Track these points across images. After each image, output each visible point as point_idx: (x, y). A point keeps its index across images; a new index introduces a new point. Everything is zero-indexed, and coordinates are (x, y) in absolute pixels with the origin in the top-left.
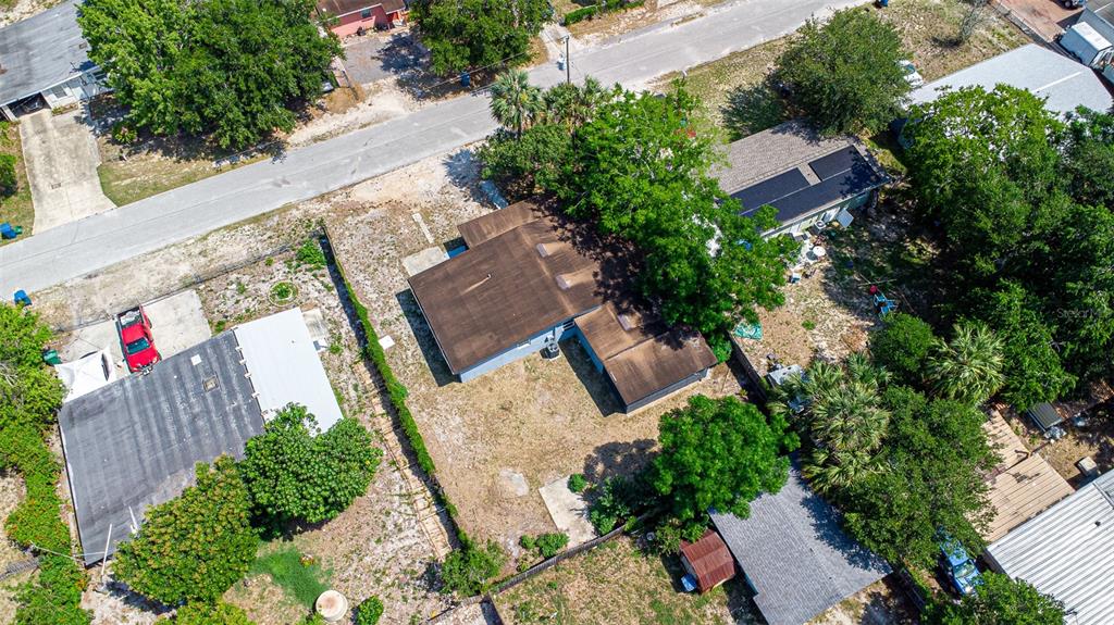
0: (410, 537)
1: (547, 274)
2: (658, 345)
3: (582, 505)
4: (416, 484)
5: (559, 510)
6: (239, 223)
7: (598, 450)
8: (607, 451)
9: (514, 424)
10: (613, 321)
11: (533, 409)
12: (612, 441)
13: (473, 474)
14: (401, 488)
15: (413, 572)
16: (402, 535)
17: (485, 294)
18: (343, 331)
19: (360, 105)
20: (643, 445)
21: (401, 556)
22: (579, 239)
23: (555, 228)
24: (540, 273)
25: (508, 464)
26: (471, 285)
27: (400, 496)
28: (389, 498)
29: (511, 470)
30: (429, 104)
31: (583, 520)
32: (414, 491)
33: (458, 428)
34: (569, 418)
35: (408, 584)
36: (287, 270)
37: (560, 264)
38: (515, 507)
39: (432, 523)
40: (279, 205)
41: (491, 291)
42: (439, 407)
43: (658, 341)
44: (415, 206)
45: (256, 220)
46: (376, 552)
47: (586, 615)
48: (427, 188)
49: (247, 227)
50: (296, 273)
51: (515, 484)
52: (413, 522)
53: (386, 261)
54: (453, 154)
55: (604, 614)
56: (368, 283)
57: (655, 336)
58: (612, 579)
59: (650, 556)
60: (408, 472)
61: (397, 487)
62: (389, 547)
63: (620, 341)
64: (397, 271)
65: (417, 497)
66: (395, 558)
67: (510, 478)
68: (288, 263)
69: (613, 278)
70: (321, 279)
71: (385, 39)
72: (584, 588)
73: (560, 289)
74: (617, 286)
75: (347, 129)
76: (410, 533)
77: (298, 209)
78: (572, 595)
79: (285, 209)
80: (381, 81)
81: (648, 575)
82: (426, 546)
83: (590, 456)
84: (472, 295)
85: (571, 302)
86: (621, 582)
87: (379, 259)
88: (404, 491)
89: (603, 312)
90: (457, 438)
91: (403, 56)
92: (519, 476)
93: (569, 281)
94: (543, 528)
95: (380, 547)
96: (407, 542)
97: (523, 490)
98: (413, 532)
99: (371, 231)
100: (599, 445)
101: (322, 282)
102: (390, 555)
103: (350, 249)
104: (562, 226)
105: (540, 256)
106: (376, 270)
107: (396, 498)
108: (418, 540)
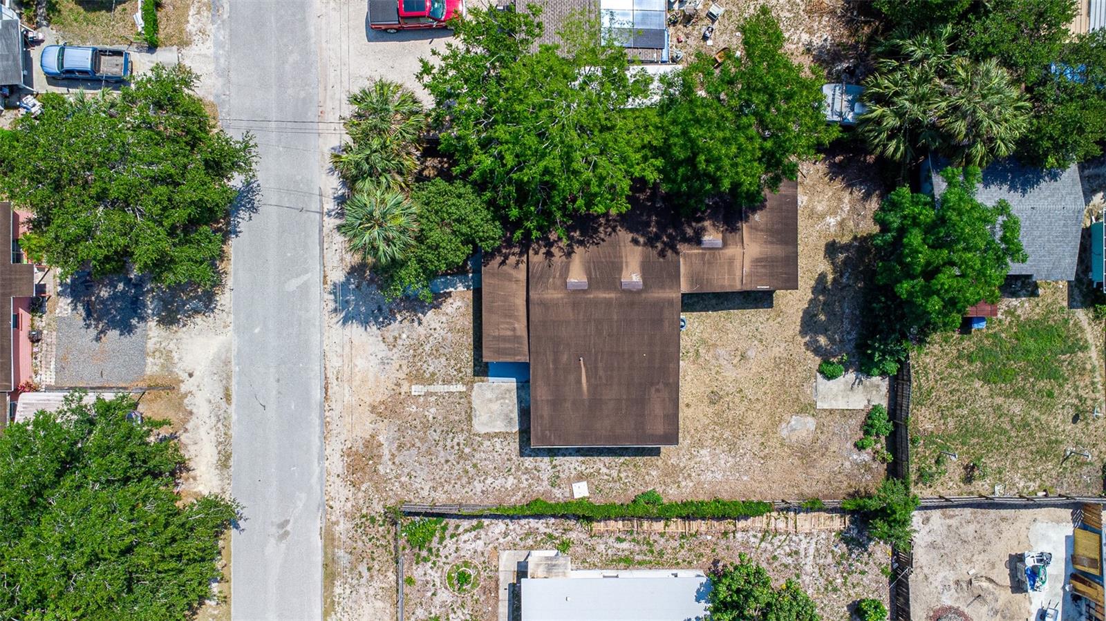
0: (808, 547)
1: (613, 295)
3: (851, 376)
4: (759, 523)
5: (846, 399)
6: (326, 598)
7: (803, 333)
8: (809, 324)
9: (737, 400)
10: (704, 255)
11: (730, 374)
12: (801, 314)
13: (771, 463)
14: (755, 536)
15: (842, 556)
16: (803, 553)
17: (601, 373)
19: (184, 388)
21: (822, 561)
22: (577, 234)
23: (549, 254)
24: (608, 303)
25: (776, 424)
28: (759, 551)
29: (784, 425)
30: (224, 299)
31: (867, 382)
32: (765, 526)
33: (713, 455)
35: (851, 565)
36: (430, 564)
37: (605, 274)
38: (823, 437)
40: (318, 543)
41: (600, 365)
43: (747, 219)
44: (398, 385)
45: (330, 576)
46: (807, 582)
48: (374, 361)
49: (338, 590)
50: (437, 556)
51: (803, 427)
52: (794, 538)
53: (467, 450)
54: (332, 305)
56: (490, 480)
57: (741, 220)
59: (928, 340)
60: (741, 524)
61: (752, 540)
62: (808, 568)
63: (731, 261)
64: (487, 443)
65: (772, 526)
66: (822, 568)
67: (793, 430)
68: (420, 560)
70: (461, 530)
72: (927, 413)
73: (639, 292)
75: (223, 420)
76: (803, 545)
77: (337, 523)
78: (929, 426)
79: (329, 538)
80: (150, 345)
81: (943, 350)
82: (823, 536)
84: (593, 388)
85: (662, 287)
86: (938, 377)
87: (461, 456)
89: (687, 259)
90: (726, 461)
92: (794, 420)
93: (632, 276)
94: (855, 422)
95: (804, 577)
96: (811, 551)
97: (810, 422)
98: (804, 541)
99: (414, 451)
101: (466, 531)
102: (816, 570)
103: (431, 484)
104: (549, 244)
105: (584, 291)
106: (475, 466)
107: (763, 544)
108: (815, 540)
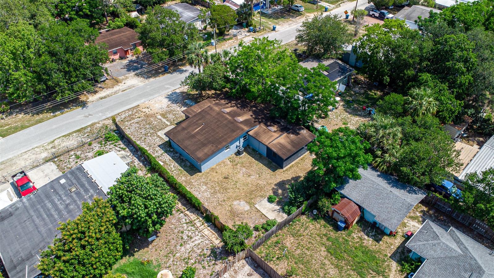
0: (197, 240)
1: (230, 118)
2: (289, 135)
3: (278, 207)
4: (193, 216)
5: (267, 212)
6: (70, 133)
7: (276, 185)
8: (281, 185)
9: (233, 183)
10: (266, 129)
11: (240, 176)
12: (281, 180)
13: (220, 207)
14: (186, 220)
15: (204, 255)
16: (193, 240)
17: (204, 131)
18: (136, 164)
19: (120, 84)
20: (295, 179)
21: (195, 249)
22: (239, 106)
23: (228, 104)
24: (227, 119)
25: (236, 199)
26: (196, 129)
27: (187, 223)
28: (181, 225)
29: (238, 201)
30: (152, 80)
31: (281, 213)
32: (193, 220)
33: (206, 191)
34: (258, 176)
35: (203, 260)
36: (100, 146)
37: (233, 114)
38: (246, 216)
39: (208, 231)
40: (90, 123)
41: (206, 129)
42: (194, 184)
43: (288, 134)
44: (157, 113)
45: (78, 131)
46: (181, 250)
47: (298, 252)
48: (160, 107)
49: (74, 134)
50: (105, 146)
51: (242, 206)
52: (197, 233)
53: (149, 135)
54: (169, 94)
55: (307, 249)
56: (143, 144)
57: (287, 132)
58: (304, 234)
59: (318, 220)
60: (188, 213)
61: (184, 220)
62: (188, 246)
63: (272, 136)
64: (156, 137)
65: (195, 222)
66: (193, 250)
67: (239, 204)
68: (100, 143)
69: (260, 116)
71: (125, 62)
72: (292, 241)
73: (238, 122)
74: (262, 118)
75: (116, 93)
76: (197, 238)
77: (99, 124)
78: (288, 244)
79: (93, 125)
80: (127, 75)
81: (320, 228)
82: (207, 242)
83: (273, 188)
84: (198, 132)
85: (245, 125)
86: (309, 234)
87: (146, 135)
88: (188, 221)
89: (260, 127)
90: (207, 194)
91: (135, 66)
92: (243, 203)
93: (241, 119)
94: (264, 221)
95: (183, 248)
96: (197, 242)
97: (247, 208)
98: (199, 237)
99: (138, 125)
100: (275, 183)
101: (120, 147)
102: (190, 250)
103: (130, 133)
104: (230, 102)
105: (224, 113)
106: (145, 139)
107: (185, 225)
108: (202, 240)
